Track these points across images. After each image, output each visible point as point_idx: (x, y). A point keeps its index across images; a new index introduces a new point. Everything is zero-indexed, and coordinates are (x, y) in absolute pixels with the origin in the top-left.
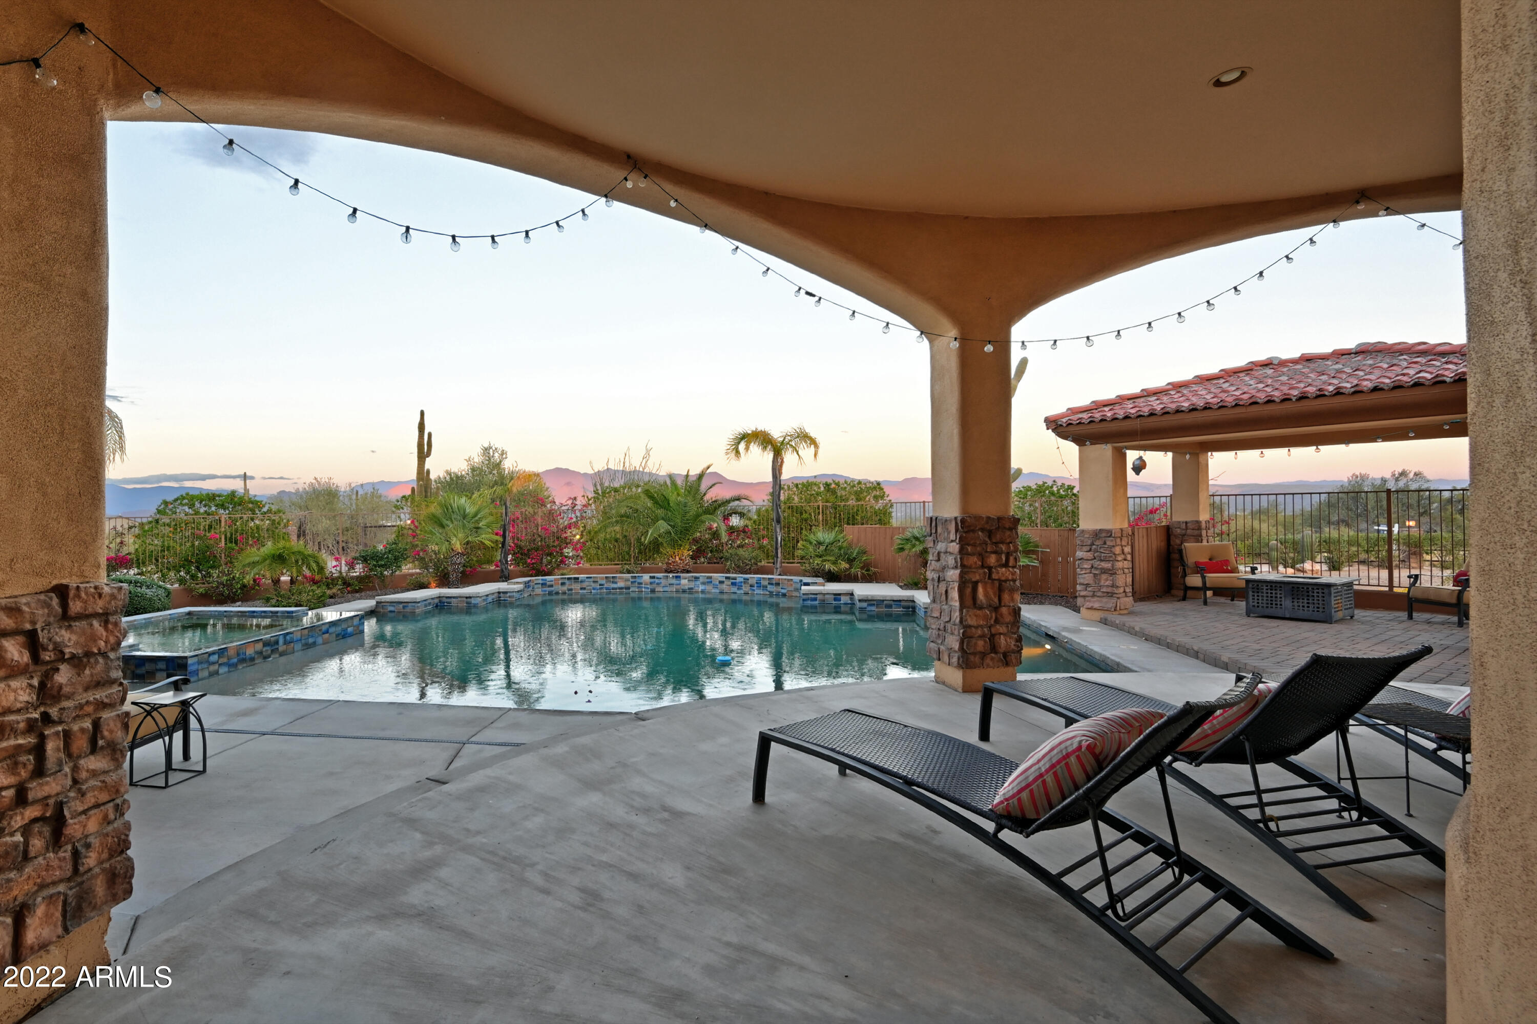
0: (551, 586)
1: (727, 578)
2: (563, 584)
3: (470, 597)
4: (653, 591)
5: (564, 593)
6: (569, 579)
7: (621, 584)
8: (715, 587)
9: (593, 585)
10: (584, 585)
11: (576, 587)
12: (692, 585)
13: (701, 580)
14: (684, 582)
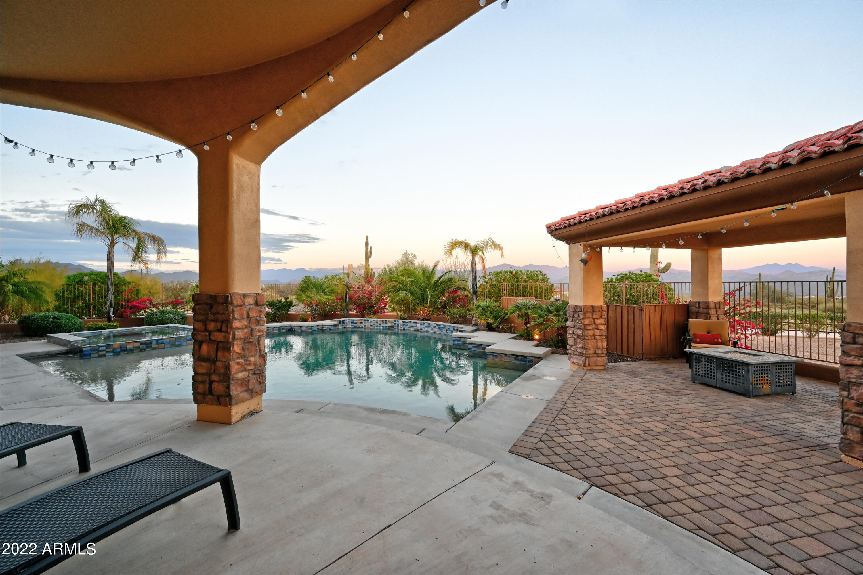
0: (356, 323)
1: (437, 324)
2: (362, 323)
5: (362, 328)
6: (365, 320)
7: (389, 325)
9: (376, 324)
10: (372, 324)
11: (368, 324)
12: (421, 327)
14: (418, 325)
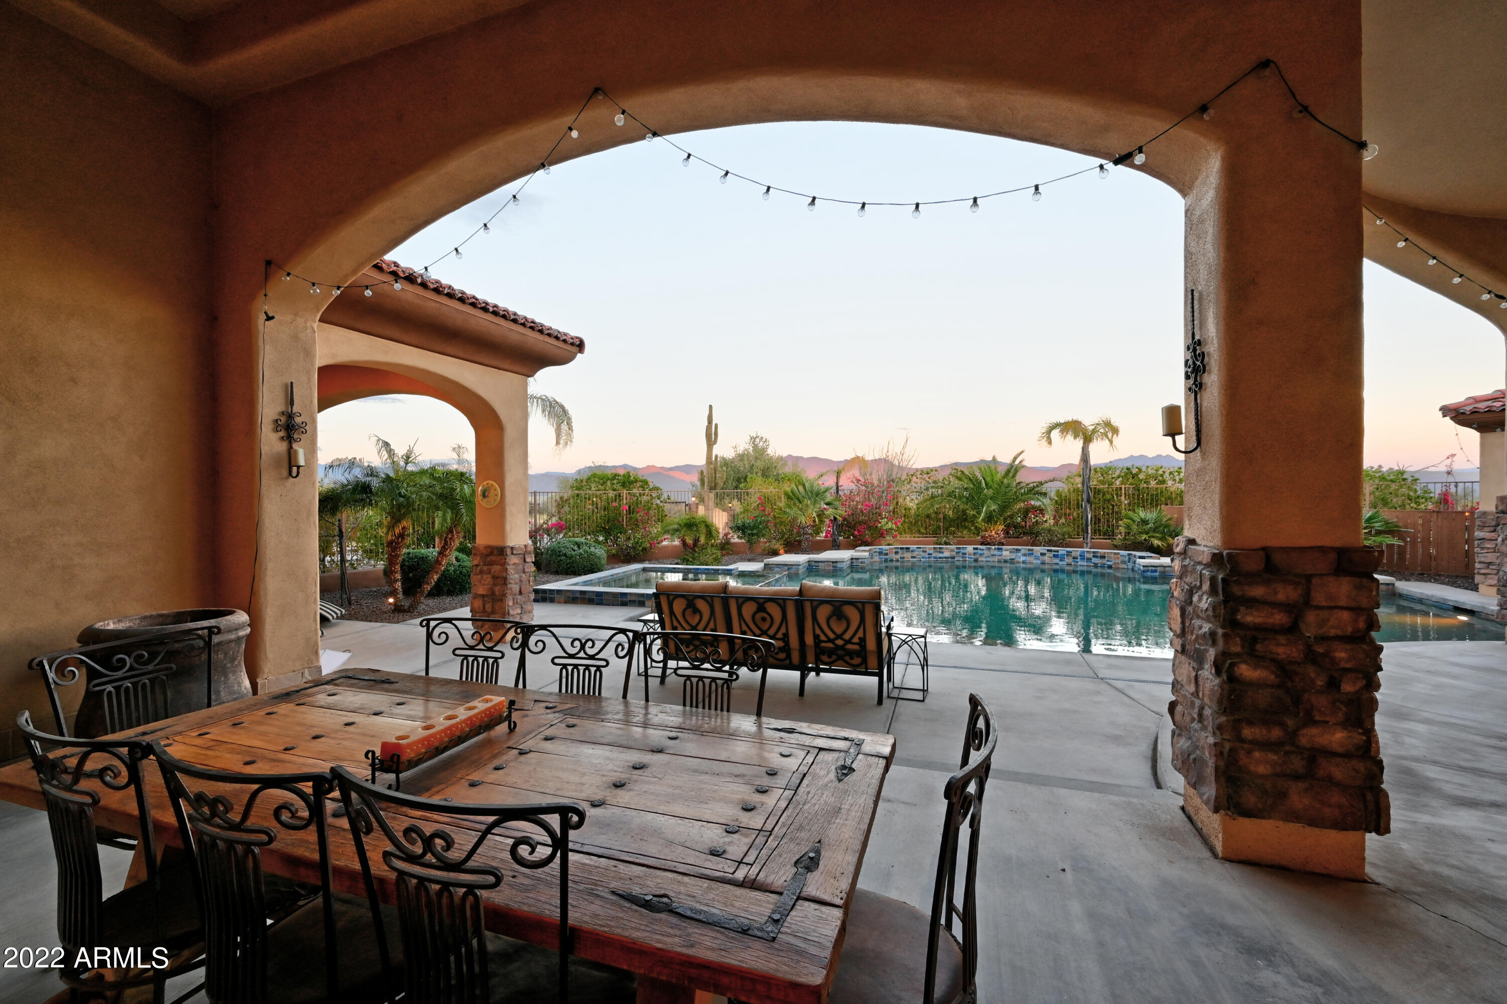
0: (887, 554)
1: (1048, 550)
2: (896, 553)
3: (836, 562)
4: (976, 561)
5: (897, 561)
6: (901, 548)
7: (947, 554)
8: (1037, 558)
9: (923, 554)
10: (915, 554)
11: (908, 555)
12: (1013, 556)
13: (1023, 552)
14: (1006, 553)
